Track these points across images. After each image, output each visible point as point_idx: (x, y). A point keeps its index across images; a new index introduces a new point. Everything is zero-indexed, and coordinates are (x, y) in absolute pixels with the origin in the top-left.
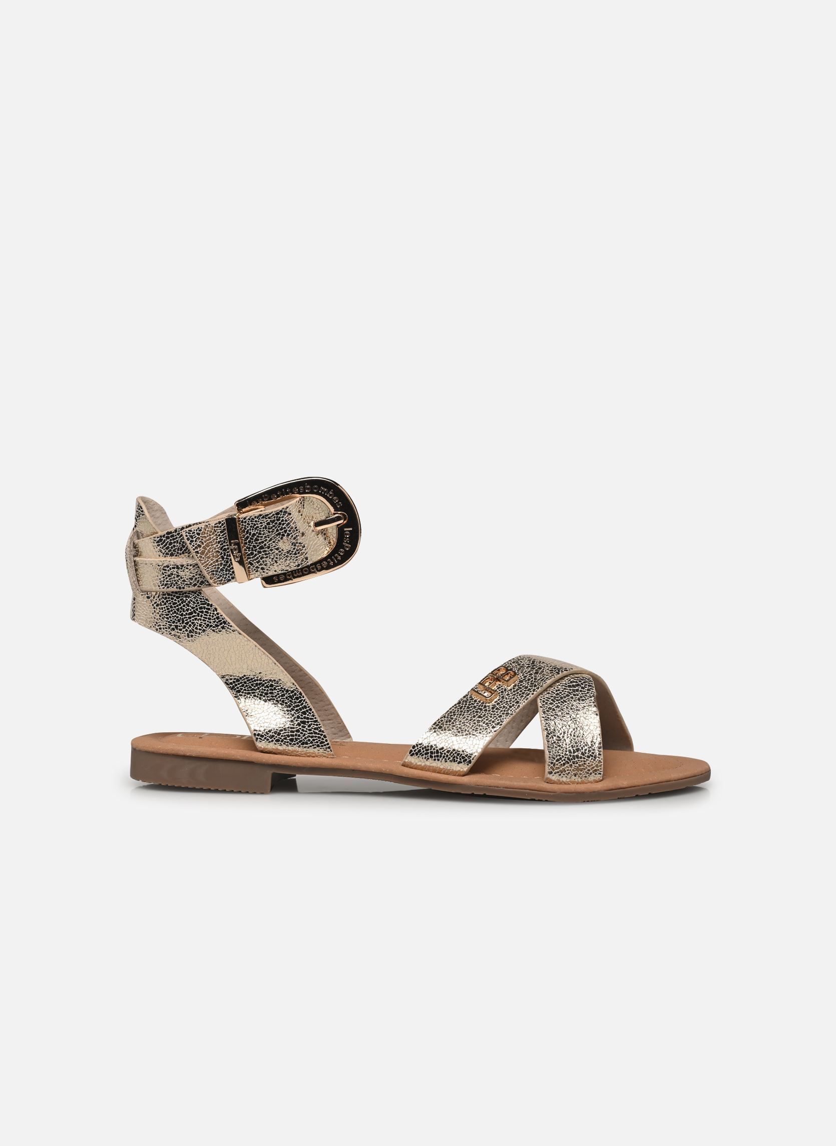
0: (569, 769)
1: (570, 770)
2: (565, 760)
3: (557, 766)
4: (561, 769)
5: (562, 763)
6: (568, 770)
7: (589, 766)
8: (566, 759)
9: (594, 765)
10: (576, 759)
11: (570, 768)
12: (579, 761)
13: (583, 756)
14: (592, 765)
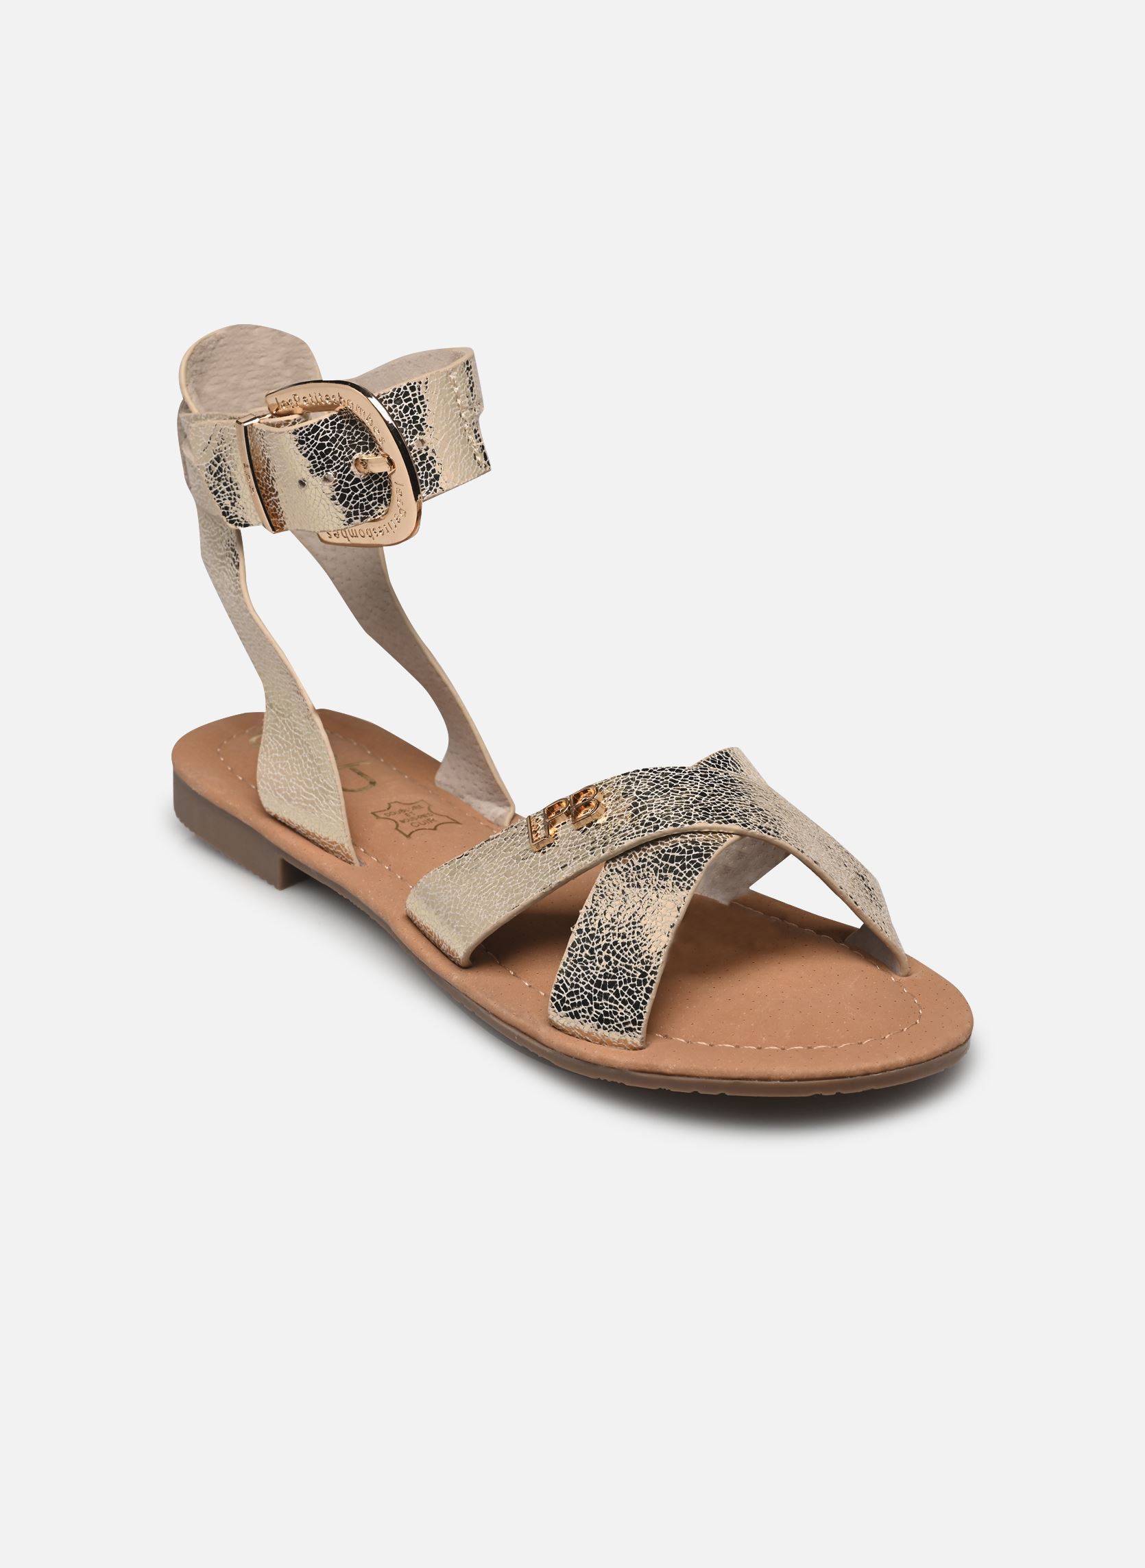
0: (586, 1015)
1: (588, 1017)
2: (583, 997)
3: (567, 1005)
4: (572, 1011)
5: (577, 1001)
6: (583, 1016)
7: (621, 1019)
8: (586, 996)
9: (630, 1020)
10: (603, 1001)
11: (588, 1014)
12: (606, 1004)
13: (615, 998)
14: (627, 1017)
